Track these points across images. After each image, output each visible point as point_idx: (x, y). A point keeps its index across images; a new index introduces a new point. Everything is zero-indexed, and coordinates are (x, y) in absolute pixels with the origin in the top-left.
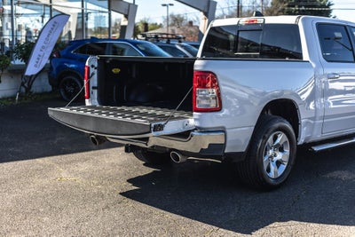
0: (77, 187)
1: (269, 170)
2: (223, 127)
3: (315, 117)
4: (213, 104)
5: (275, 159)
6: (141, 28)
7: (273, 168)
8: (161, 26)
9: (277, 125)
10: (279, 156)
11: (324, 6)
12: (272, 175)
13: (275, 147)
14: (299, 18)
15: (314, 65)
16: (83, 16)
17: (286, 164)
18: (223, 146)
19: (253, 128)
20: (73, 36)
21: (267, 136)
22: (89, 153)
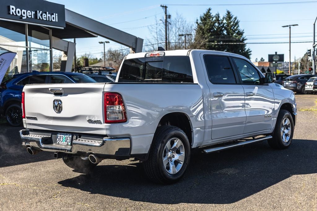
0: (17, 189)
1: (168, 168)
2: (129, 135)
3: (205, 127)
4: (120, 117)
5: (173, 159)
6: (82, 63)
7: (172, 166)
8: (100, 61)
9: (173, 133)
10: (177, 157)
11: (238, 41)
12: (171, 171)
13: (173, 150)
14: (190, 51)
15: (201, 87)
16: (27, 54)
17: (182, 163)
18: (129, 150)
19: (153, 135)
20: (19, 71)
21: (165, 141)
22: (28, 164)
